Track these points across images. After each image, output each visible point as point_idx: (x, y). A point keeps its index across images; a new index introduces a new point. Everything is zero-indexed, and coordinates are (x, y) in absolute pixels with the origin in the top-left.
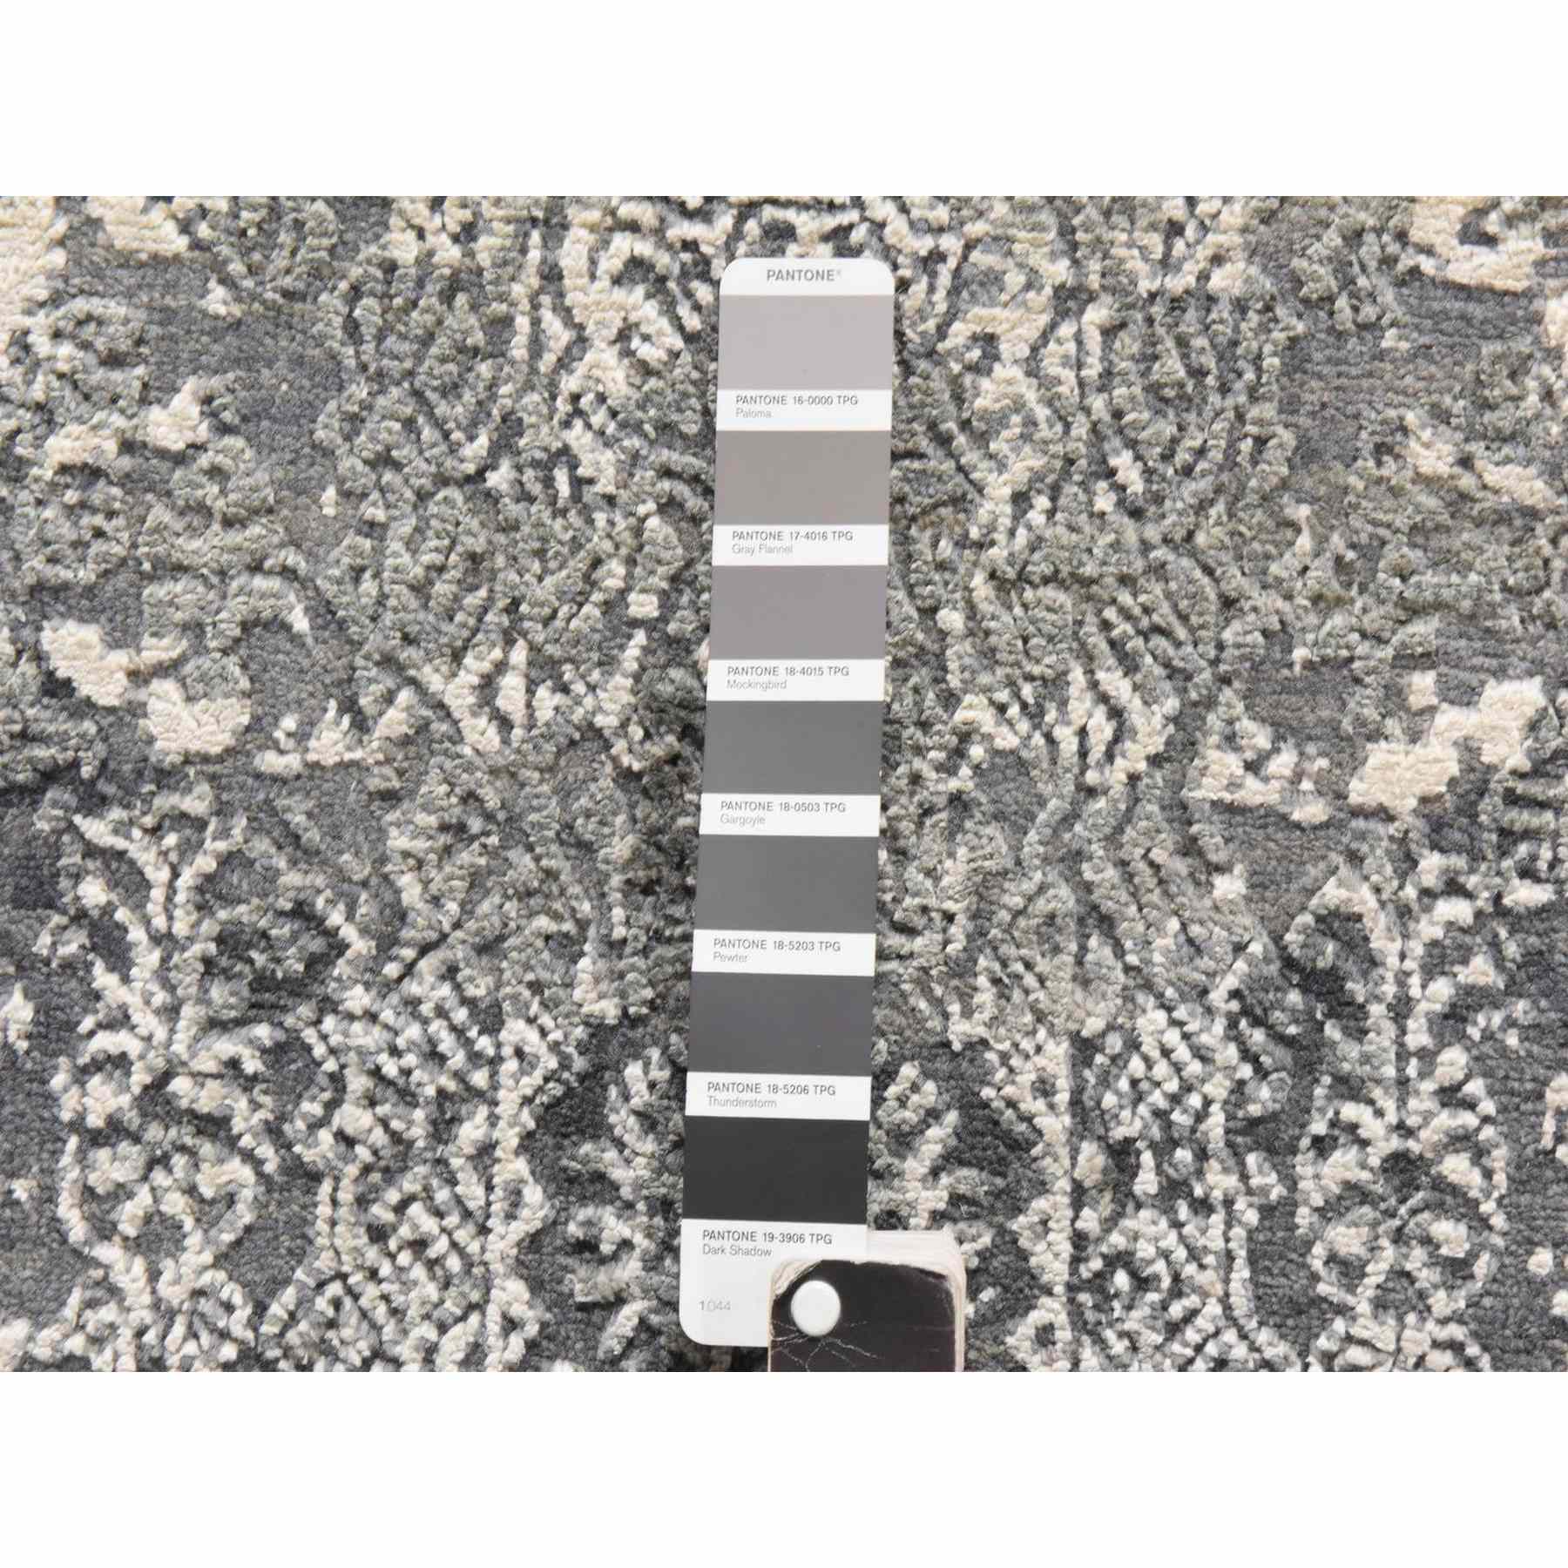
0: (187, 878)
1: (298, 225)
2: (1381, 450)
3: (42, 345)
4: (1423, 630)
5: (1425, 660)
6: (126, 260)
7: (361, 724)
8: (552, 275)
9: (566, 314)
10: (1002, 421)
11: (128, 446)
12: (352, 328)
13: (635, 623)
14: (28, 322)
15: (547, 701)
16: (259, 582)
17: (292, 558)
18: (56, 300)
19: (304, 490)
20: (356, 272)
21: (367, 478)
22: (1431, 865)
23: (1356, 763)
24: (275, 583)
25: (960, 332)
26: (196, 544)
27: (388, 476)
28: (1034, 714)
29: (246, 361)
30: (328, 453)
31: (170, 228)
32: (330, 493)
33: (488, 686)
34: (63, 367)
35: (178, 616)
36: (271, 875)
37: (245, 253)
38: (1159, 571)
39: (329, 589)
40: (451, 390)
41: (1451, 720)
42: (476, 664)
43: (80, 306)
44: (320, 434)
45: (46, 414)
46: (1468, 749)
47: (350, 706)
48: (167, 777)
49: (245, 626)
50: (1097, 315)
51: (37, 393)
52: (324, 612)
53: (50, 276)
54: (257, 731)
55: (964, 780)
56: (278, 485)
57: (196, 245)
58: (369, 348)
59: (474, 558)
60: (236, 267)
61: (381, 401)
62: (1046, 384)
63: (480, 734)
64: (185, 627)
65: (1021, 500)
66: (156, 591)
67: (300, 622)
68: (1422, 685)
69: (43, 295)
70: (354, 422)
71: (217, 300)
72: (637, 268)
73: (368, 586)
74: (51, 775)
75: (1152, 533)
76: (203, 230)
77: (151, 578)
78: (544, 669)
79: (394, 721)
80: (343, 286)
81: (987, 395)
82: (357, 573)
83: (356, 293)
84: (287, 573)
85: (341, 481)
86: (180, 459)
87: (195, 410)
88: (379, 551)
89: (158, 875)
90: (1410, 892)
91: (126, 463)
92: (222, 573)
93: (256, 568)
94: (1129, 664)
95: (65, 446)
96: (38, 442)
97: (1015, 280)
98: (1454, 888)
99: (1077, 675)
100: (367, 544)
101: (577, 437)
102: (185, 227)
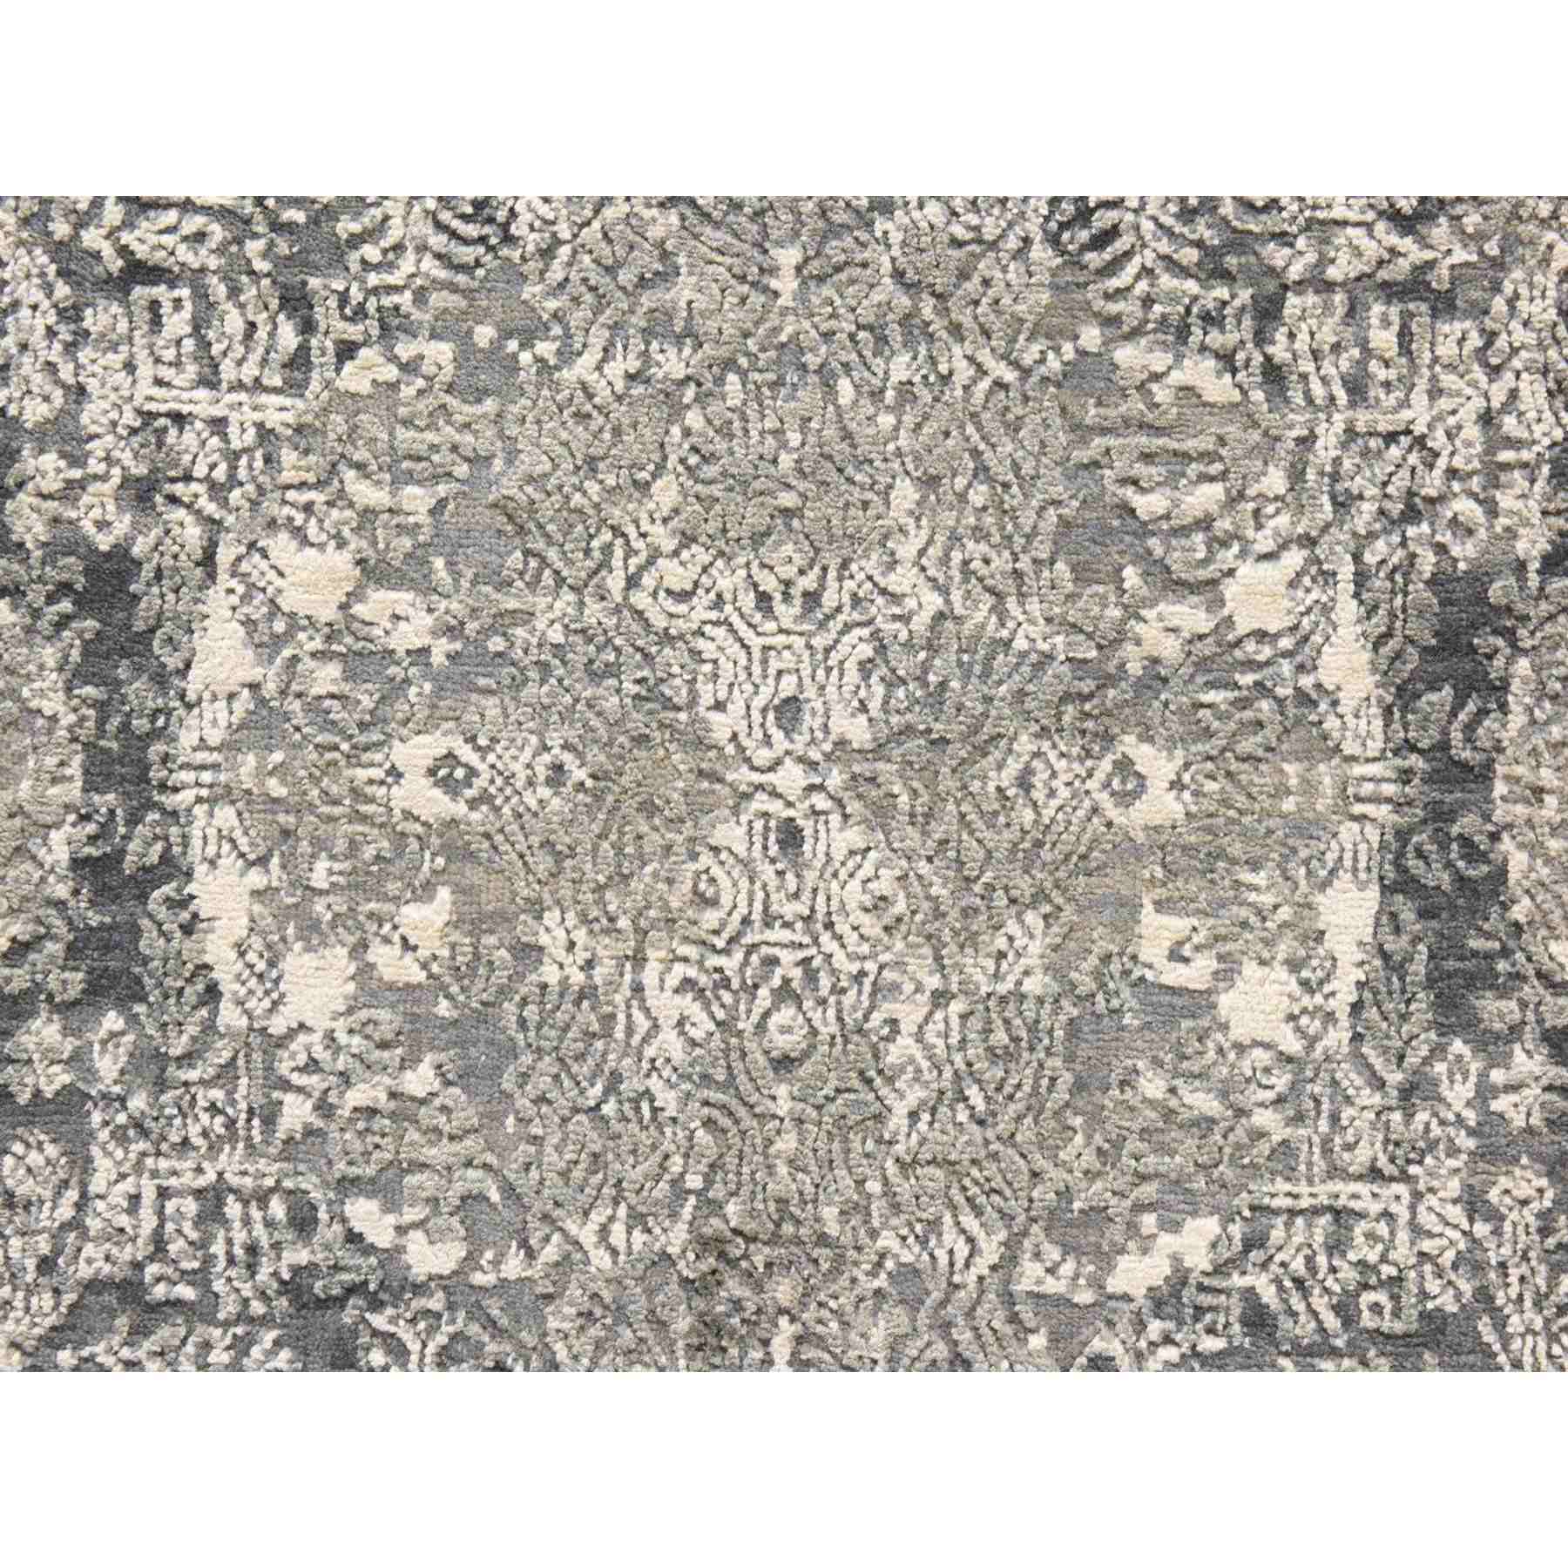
0: (431, 1348)
1: (490, 963)
2: (1123, 1084)
3: (343, 1038)
4: (1149, 1191)
5: (1150, 1207)
6: (391, 987)
7: (531, 1255)
8: (638, 989)
9: (647, 1011)
10: (902, 1070)
11: (393, 1095)
12: (522, 1023)
13: (689, 1192)
14: (334, 1025)
15: (638, 1237)
16: (471, 1173)
17: (490, 1158)
18: (350, 1011)
19: (496, 1118)
20: (524, 990)
21: (532, 1111)
22: (1155, 1328)
23: (1110, 1268)
24: (479, 1173)
25: (877, 1018)
26: (434, 1151)
27: (544, 1109)
28: (923, 1241)
29: (462, 1044)
30: (510, 1096)
31: (416, 967)
32: (510, 1120)
33: (604, 1231)
34: (355, 1051)
35: (424, 1195)
36: (480, 1346)
37: (460, 979)
38: (995, 1156)
39: (512, 1177)
40: (580, 1057)
41: (1166, 1241)
42: (597, 1218)
43: (364, 1014)
44: (505, 1086)
45: (345, 1078)
46: (1176, 1259)
47: (524, 1244)
48: (419, 1289)
49: (463, 1199)
50: (956, 1007)
51: (340, 1066)
52: (508, 1190)
53: (346, 997)
54: (470, 1259)
55: (881, 1281)
56: (482, 1116)
57: (431, 976)
58: (532, 1034)
59: (595, 1156)
60: (455, 989)
61: (540, 1065)
62: (928, 1048)
63: (600, 1259)
64: (428, 1200)
65: (913, 1116)
66: (411, 1180)
67: (495, 1197)
68: (1149, 1221)
69: (342, 1009)
70: (524, 1077)
71: (443, 1008)
72: (687, 984)
73: (534, 1174)
74: (351, 1290)
75: (990, 1134)
76: (435, 968)
77: (408, 1171)
78: (637, 1219)
79: (550, 1253)
80: (517, 998)
81: (894, 1055)
82: (527, 1167)
83: (524, 1002)
84: (486, 1166)
85: (517, 1112)
86: (423, 1102)
87: (432, 1073)
88: (540, 1153)
89: (414, 1347)
90: (1143, 1344)
91: (392, 1105)
92: (449, 1168)
93: (469, 1164)
94: (978, 1212)
95: (357, 1096)
96: (341, 1094)
97: (908, 987)
98: (1168, 1340)
99: (948, 1219)
100: (532, 1149)
101: (654, 1083)
102: (425, 966)
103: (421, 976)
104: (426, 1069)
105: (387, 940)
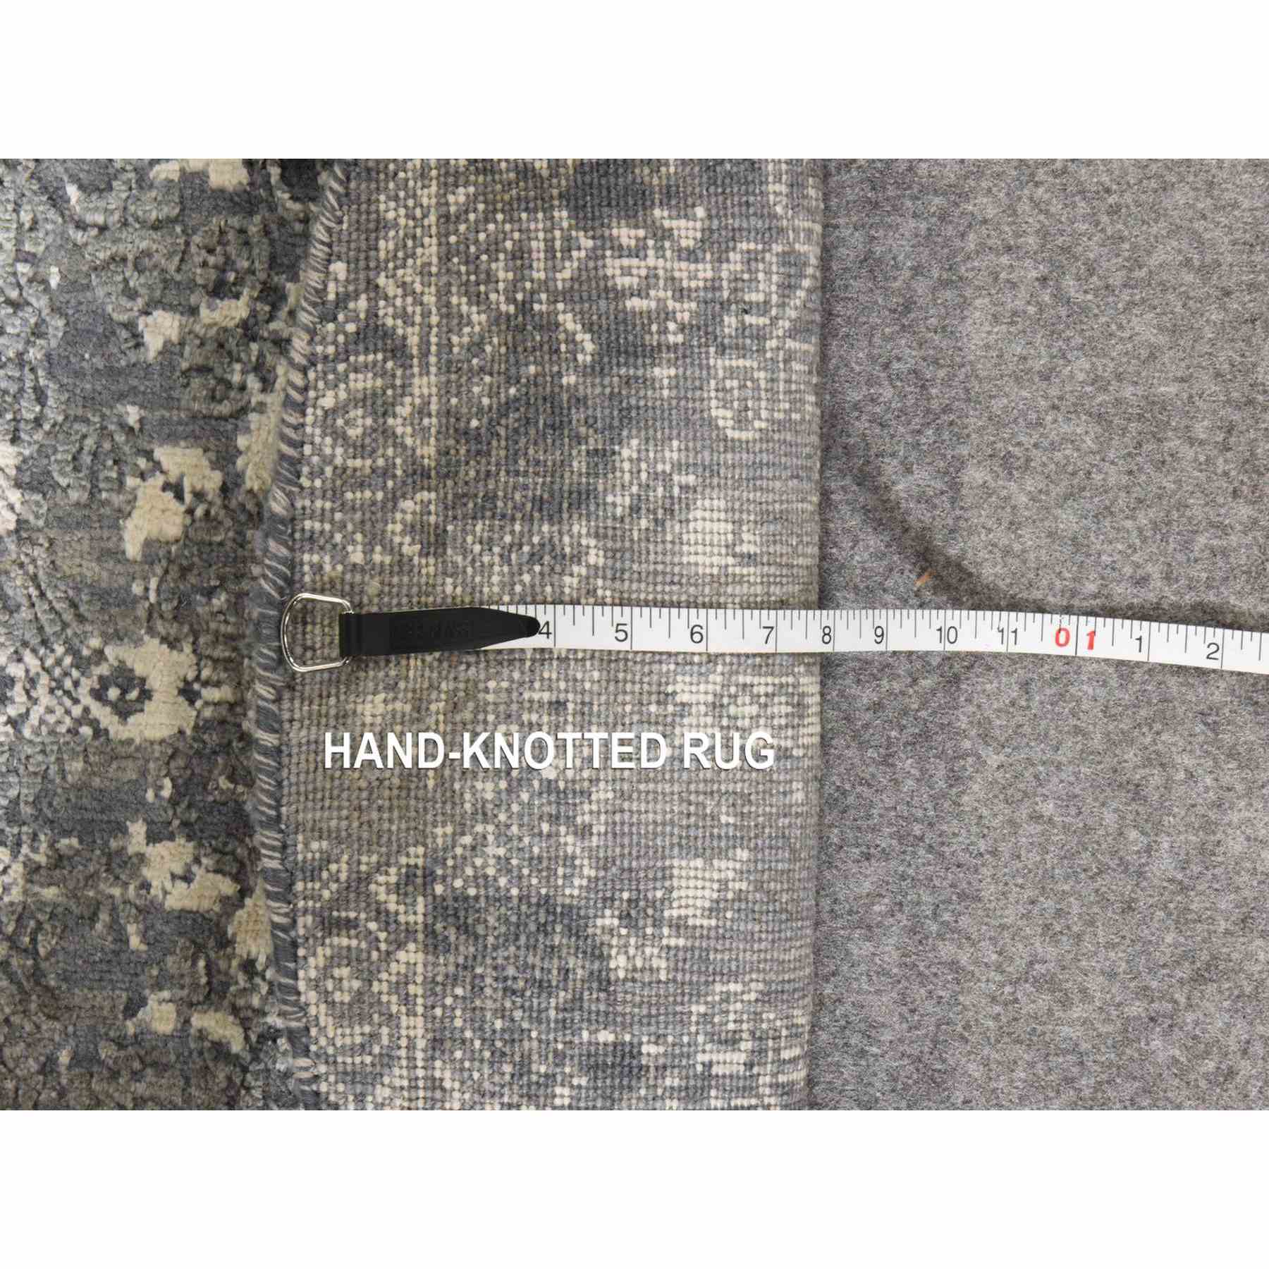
103: (160, 453)
104: (153, 343)
105: (199, 495)
